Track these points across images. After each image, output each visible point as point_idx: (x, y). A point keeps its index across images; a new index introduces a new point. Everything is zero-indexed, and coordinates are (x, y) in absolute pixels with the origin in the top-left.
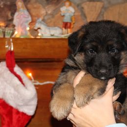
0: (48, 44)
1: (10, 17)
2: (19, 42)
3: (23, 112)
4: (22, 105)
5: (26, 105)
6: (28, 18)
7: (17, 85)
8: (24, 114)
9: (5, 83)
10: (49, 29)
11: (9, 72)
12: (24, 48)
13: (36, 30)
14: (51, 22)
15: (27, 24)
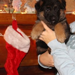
0: (32, 17)
1: (10, 2)
2: (19, 15)
3: (23, 51)
4: (22, 48)
5: (25, 47)
6: (20, 2)
7: (21, 38)
8: (22, 52)
9: (13, 37)
10: (31, 8)
11: (15, 31)
12: (21, 19)
13: (25, 9)
14: (30, 4)
15: (19, 6)
